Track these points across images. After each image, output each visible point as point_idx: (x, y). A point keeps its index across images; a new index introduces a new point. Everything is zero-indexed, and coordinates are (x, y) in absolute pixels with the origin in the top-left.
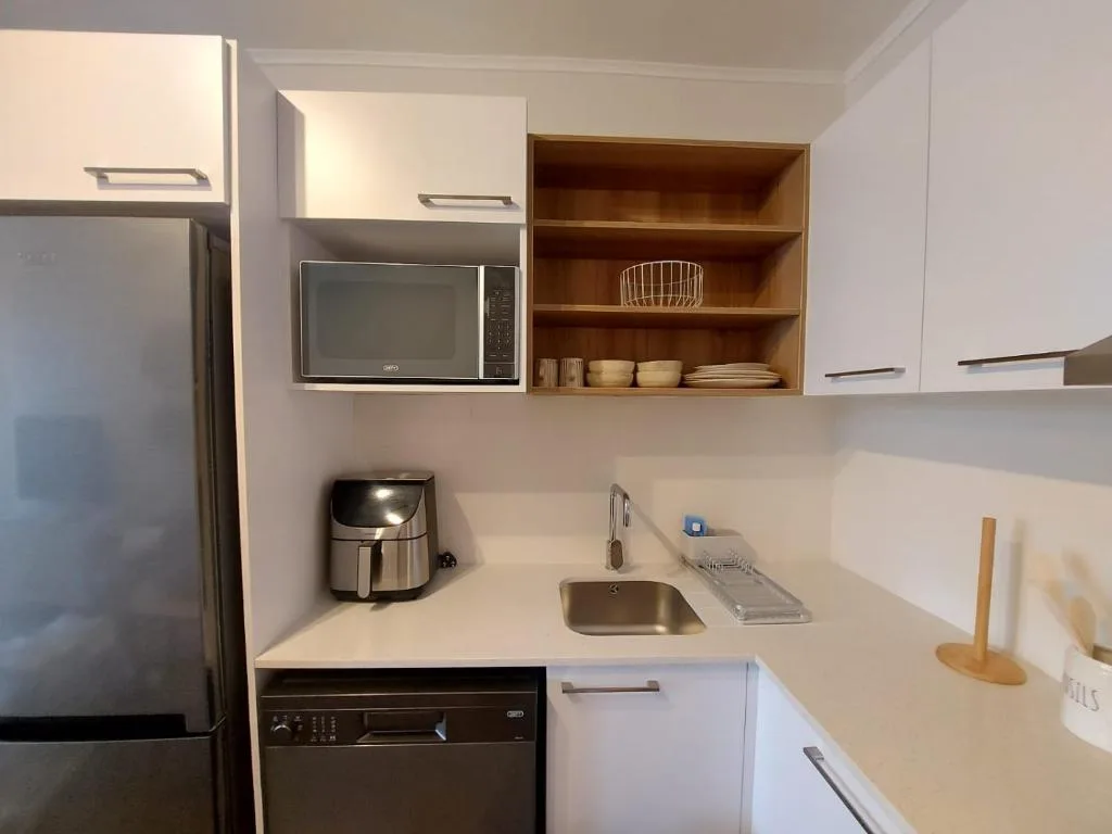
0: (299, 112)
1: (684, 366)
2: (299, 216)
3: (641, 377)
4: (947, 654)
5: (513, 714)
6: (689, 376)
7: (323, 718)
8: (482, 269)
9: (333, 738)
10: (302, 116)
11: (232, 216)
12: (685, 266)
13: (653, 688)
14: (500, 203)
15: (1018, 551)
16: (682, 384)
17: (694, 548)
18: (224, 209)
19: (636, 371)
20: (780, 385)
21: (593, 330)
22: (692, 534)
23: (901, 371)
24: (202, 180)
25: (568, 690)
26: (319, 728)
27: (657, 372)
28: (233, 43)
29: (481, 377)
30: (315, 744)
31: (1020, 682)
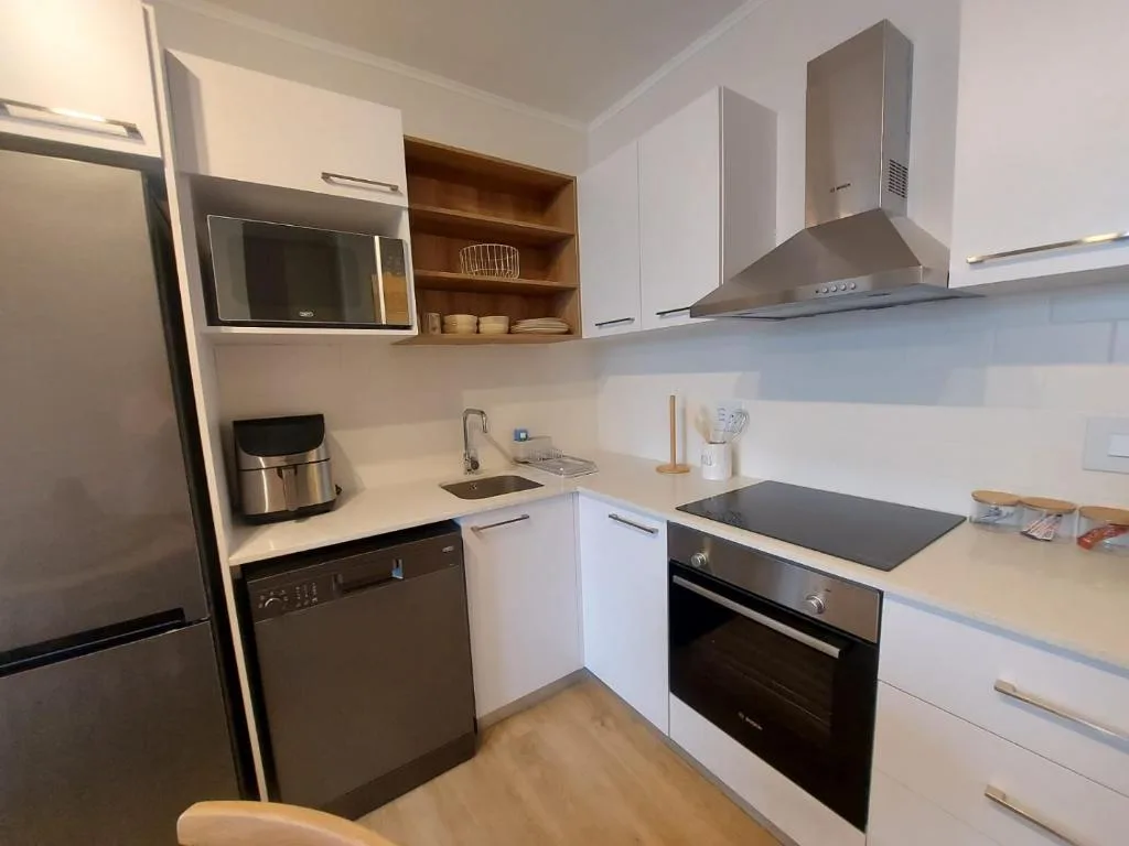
0: (194, 76)
1: (510, 319)
2: (202, 172)
3: (483, 327)
4: (660, 470)
5: (447, 549)
6: (515, 328)
7: (305, 587)
8: (377, 238)
9: (315, 599)
10: (197, 81)
11: (166, 170)
12: (509, 249)
13: (525, 517)
14: (388, 189)
15: (684, 412)
16: (509, 332)
17: (522, 450)
18: (160, 163)
19: (478, 324)
20: (569, 332)
21: (438, 292)
22: (521, 440)
23: (633, 320)
24: (133, 131)
25: (476, 530)
26: (302, 594)
27: (494, 325)
28: (151, 9)
29: (384, 323)
30: (300, 608)
31: (688, 471)
